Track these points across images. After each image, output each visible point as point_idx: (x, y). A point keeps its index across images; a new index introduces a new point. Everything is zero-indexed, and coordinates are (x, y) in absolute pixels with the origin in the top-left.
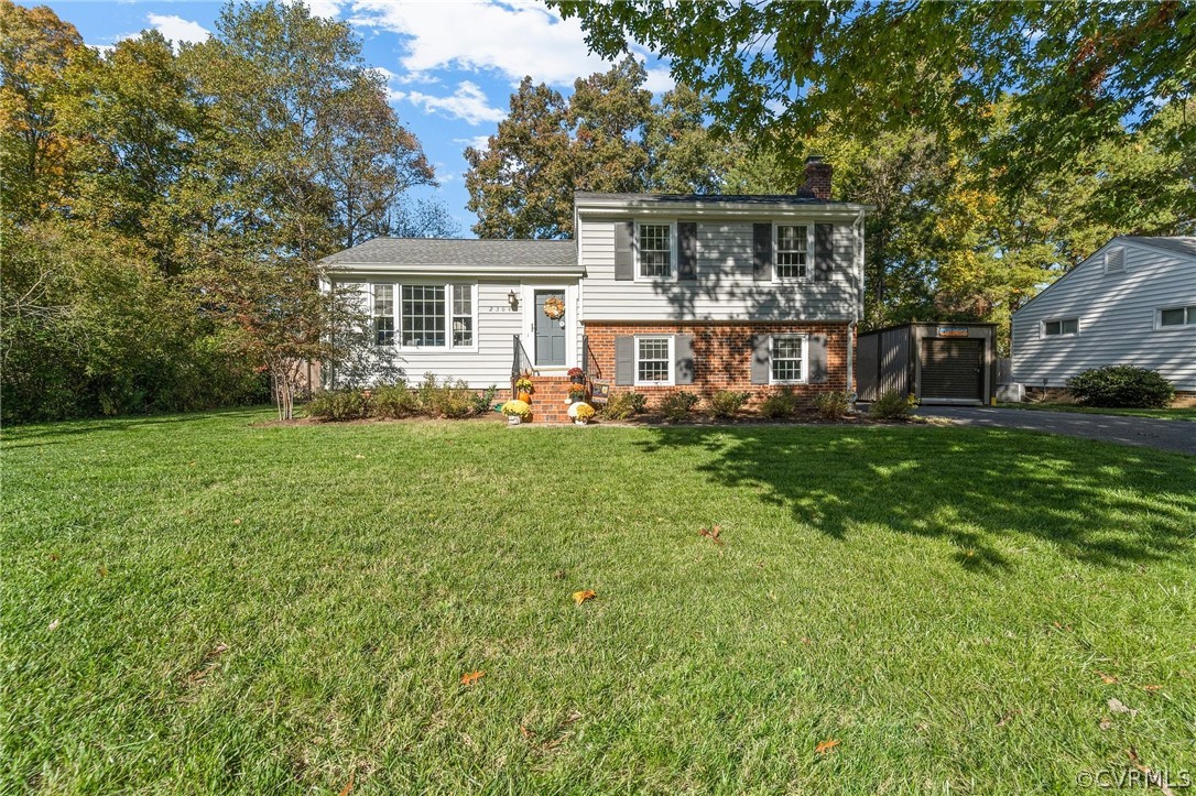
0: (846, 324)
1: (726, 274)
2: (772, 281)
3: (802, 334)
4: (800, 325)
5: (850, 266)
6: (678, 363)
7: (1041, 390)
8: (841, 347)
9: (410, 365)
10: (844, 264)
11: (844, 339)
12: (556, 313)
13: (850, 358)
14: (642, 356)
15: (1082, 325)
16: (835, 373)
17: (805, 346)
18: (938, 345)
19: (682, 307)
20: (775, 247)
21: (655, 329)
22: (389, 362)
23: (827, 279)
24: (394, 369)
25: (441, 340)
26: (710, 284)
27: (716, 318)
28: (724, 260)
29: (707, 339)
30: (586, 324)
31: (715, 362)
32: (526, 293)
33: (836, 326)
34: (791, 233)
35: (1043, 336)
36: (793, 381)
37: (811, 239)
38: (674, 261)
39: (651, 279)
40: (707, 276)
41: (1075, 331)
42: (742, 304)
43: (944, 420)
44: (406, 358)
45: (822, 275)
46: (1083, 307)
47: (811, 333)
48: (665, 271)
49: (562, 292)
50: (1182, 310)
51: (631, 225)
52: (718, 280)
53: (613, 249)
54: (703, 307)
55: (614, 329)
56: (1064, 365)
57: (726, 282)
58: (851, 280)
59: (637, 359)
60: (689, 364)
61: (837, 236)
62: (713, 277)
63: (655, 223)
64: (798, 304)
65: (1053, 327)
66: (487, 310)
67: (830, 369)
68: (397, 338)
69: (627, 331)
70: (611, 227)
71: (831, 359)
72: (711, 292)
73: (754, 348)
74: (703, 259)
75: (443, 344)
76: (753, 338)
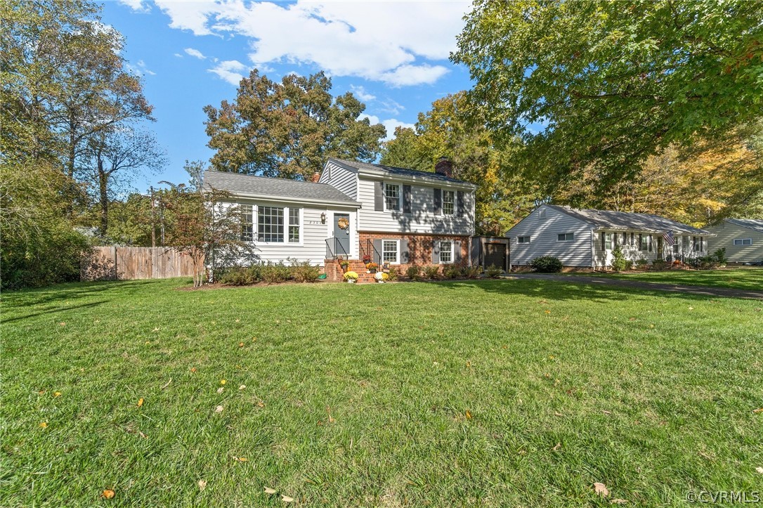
0: (468, 236)
1: (423, 211)
2: (441, 216)
3: (452, 241)
4: (451, 236)
5: (470, 211)
6: (402, 254)
7: (517, 266)
8: (466, 247)
9: (263, 253)
10: (468, 210)
11: (467, 243)
12: (345, 226)
13: (470, 252)
14: (385, 250)
15: (532, 239)
16: (464, 258)
17: (453, 246)
18: (490, 246)
19: (405, 226)
20: (442, 200)
21: (392, 236)
22: (250, 251)
23: (462, 216)
24: (253, 255)
25: (281, 239)
26: (417, 215)
27: (419, 232)
28: (422, 204)
29: (414, 242)
30: (360, 232)
31: (418, 254)
32: (330, 215)
33: (464, 237)
34: (448, 194)
35: (518, 243)
36: (448, 262)
37: (456, 197)
38: (401, 203)
39: (391, 211)
40: (415, 211)
41: (529, 241)
42: (429, 225)
43: (511, 277)
44: (260, 249)
45: (460, 214)
46: (532, 232)
47: (455, 240)
48: (397, 208)
49: (348, 215)
50: (564, 235)
51: (382, 184)
52: (420, 214)
53: (373, 194)
54: (414, 227)
55: (373, 235)
56: (525, 256)
57: (423, 215)
58: (470, 217)
59: (383, 251)
60: (407, 255)
61: (465, 197)
62: (418, 212)
63: (393, 184)
64: (451, 227)
65: (521, 239)
66: (308, 223)
67: (463, 257)
68: (255, 237)
69: (379, 237)
70: (373, 183)
71: (463, 252)
72: (417, 220)
73: (433, 247)
74: (414, 203)
75: (282, 241)
76: (433, 241)
